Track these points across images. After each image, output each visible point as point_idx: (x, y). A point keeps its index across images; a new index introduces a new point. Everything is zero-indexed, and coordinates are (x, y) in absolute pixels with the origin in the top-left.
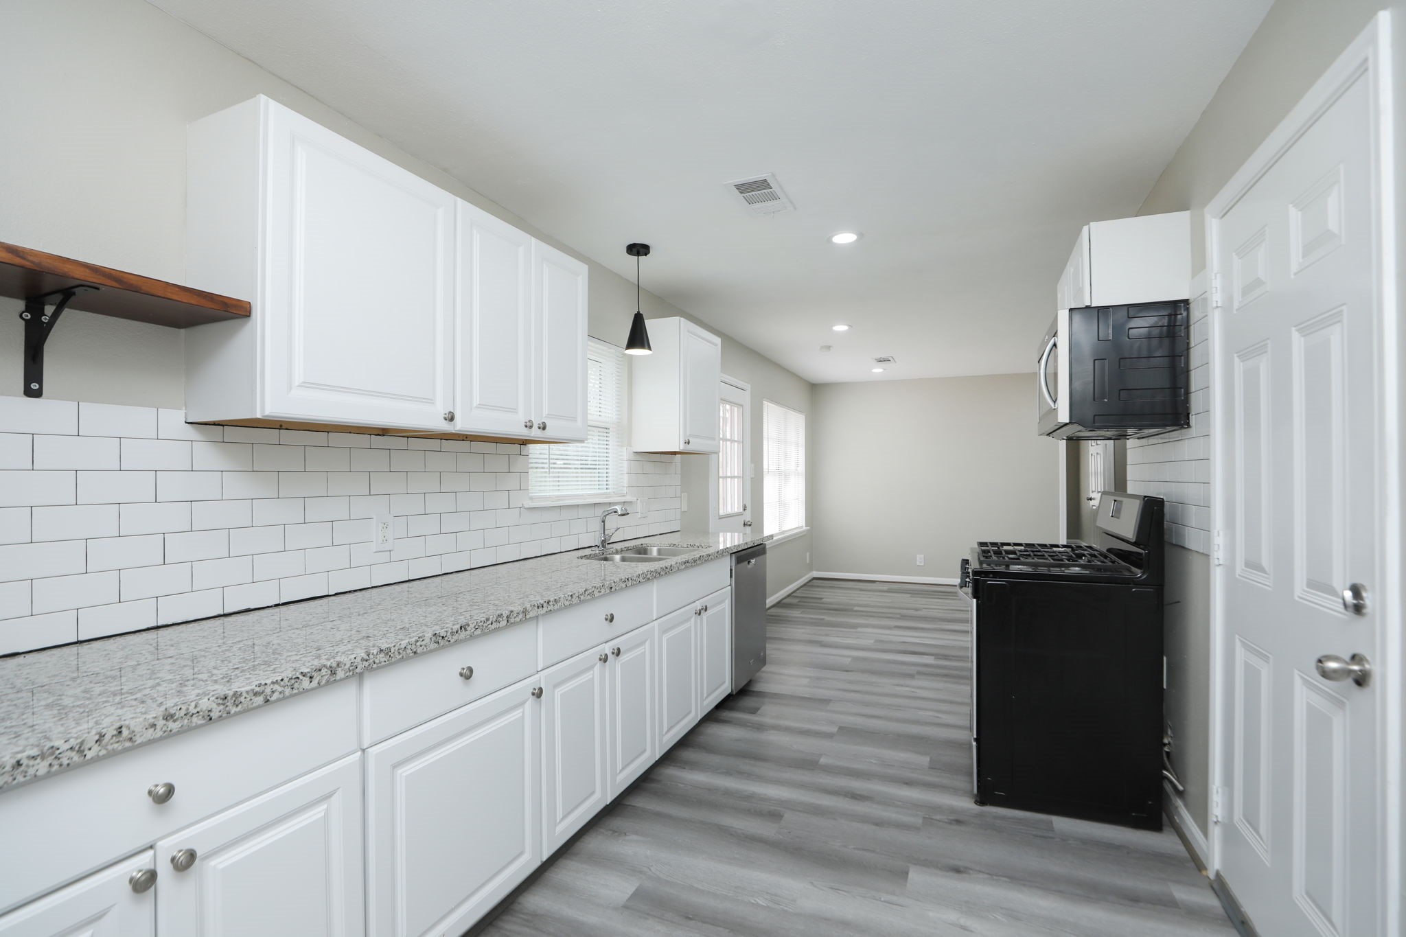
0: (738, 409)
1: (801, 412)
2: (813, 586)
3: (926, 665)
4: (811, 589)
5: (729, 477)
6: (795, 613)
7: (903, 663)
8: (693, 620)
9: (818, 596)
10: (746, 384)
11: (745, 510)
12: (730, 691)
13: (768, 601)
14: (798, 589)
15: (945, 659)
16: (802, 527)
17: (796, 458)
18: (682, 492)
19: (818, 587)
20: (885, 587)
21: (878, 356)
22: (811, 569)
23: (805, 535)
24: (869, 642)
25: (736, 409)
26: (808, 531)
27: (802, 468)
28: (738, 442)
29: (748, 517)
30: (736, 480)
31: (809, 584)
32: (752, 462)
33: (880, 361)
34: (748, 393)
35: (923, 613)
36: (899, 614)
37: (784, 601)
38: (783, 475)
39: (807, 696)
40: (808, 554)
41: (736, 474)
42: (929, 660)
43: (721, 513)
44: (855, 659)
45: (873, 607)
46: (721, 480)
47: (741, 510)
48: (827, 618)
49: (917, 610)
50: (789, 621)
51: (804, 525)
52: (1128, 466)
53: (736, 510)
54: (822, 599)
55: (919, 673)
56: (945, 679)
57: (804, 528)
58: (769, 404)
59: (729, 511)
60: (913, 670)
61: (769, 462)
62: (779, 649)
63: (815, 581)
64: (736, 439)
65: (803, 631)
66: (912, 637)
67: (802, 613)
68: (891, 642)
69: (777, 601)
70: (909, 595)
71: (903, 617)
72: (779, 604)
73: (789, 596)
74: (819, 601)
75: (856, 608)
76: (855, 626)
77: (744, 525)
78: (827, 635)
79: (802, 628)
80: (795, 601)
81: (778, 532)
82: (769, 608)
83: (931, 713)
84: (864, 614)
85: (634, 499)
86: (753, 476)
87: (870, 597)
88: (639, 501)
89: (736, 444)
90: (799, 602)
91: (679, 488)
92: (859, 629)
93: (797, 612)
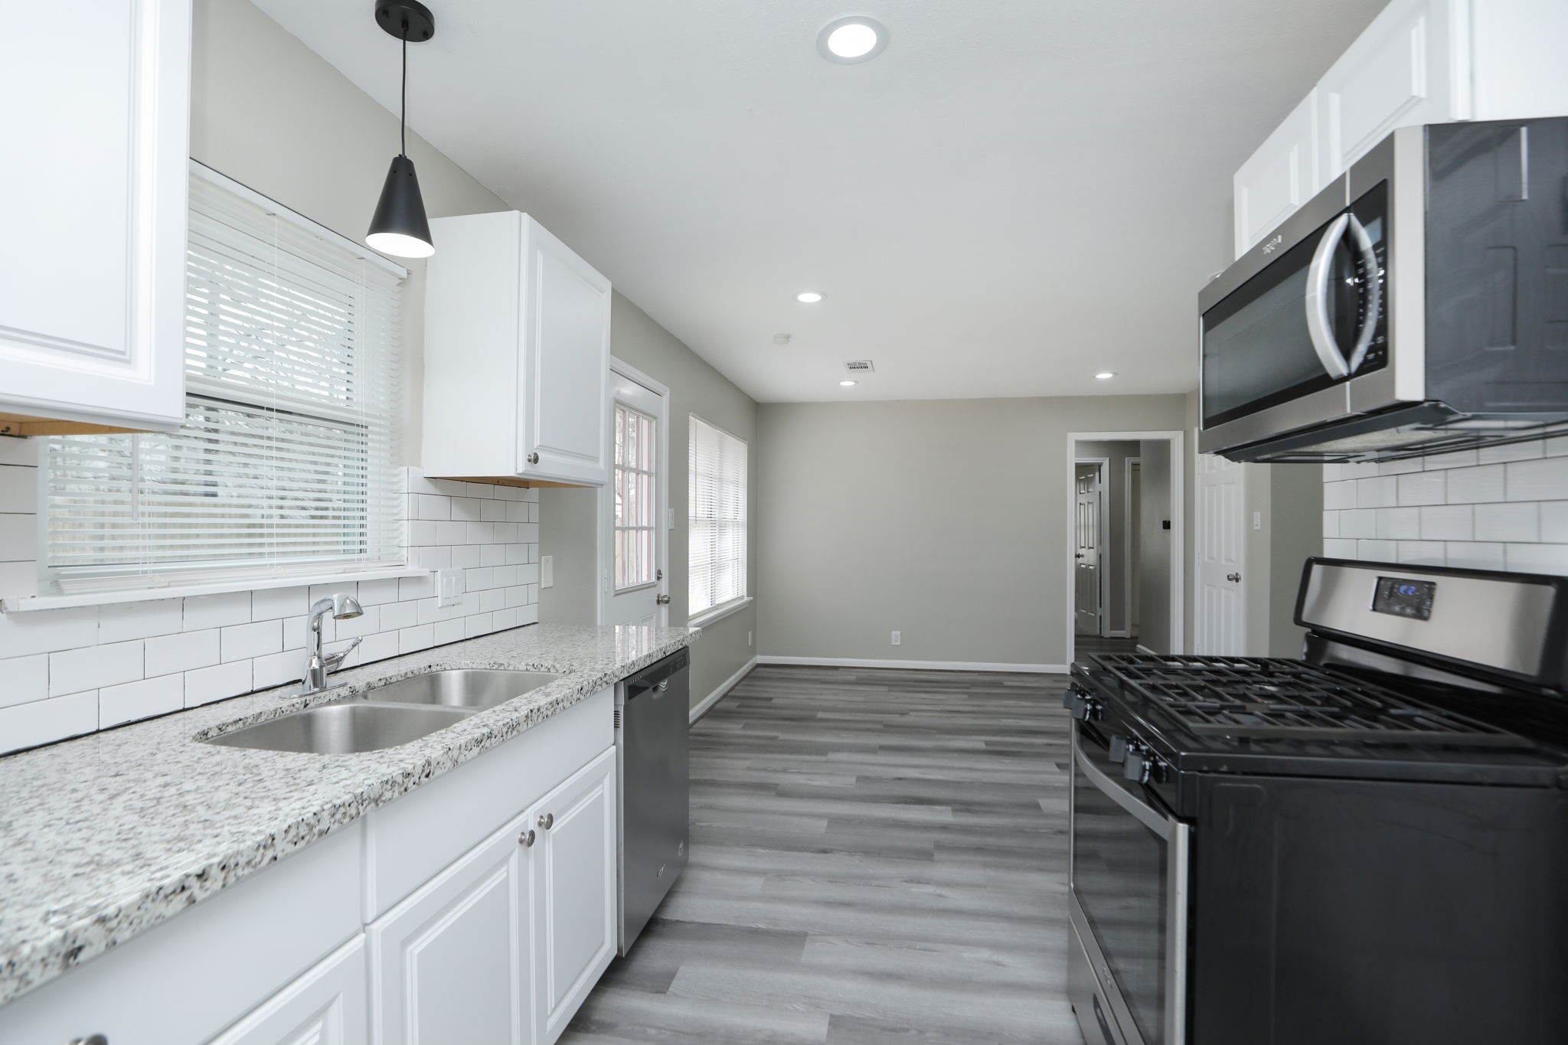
0: (650, 422)
1: (742, 438)
2: (755, 678)
3: (944, 828)
4: (758, 683)
5: (633, 528)
6: (734, 729)
7: (907, 825)
8: (514, 860)
9: (765, 695)
10: (665, 387)
11: (659, 578)
12: (615, 952)
13: (691, 713)
14: (737, 684)
15: (969, 811)
16: (742, 597)
17: (735, 503)
18: (541, 554)
19: (764, 678)
20: (852, 677)
21: (852, 360)
22: (754, 651)
23: (746, 608)
24: (845, 782)
25: (645, 422)
26: (750, 602)
27: (743, 516)
28: (649, 474)
29: (664, 589)
30: (645, 533)
31: (751, 675)
32: (670, 506)
33: (853, 367)
34: (665, 400)
35: (911, 719)
36: (880, 722)
37: (718, 706)
38: (717, 525)
39: (761, 926)
40: (750, 633)
41: (645, 524)
42: (943, 815)
43: (619, 584)
44: (835, 821)
45: (842, 710)
46: (618, 533)
47: (654, 579)
48: (782, 736)
49: (902, 714)
50: (726, 744)
51: (745, 594)
52: (1325, 514)
53: (645, 579)
54: (770, 699)
55: (940, 847)
56: (981, 858)
57: (746, 599)
58: (697, 421)
59: (633, 580)
60: (926, 840)
61: (697, 507)
62: (710, 807)
63: (758, 669)
64: (645, 468)
65: (747, 763)
66: (910, 768)
67: (746, 727)
68: (879, 780)
69: (708, 707)
70: (884, 689)
71: (889, 728)
72: (712, 713)
73: (725, 696)
74: (766, 703)
75: (820, 715)
76: (823, 750)
77: (658, 602)
78: (784, 771)
79: (746, 759)
80: (732, 705)
81: (709, 606)
82: (696, 721)
83: (985, 954)
84: (832, 724)
85: (425, 572)
86: (673, 527)
87: (835, 694)
88: (438, 575)
89: (645, 477)
90: (738, 706)
91: (535, 549)
92: (832, 756)
93: (734, 726)
